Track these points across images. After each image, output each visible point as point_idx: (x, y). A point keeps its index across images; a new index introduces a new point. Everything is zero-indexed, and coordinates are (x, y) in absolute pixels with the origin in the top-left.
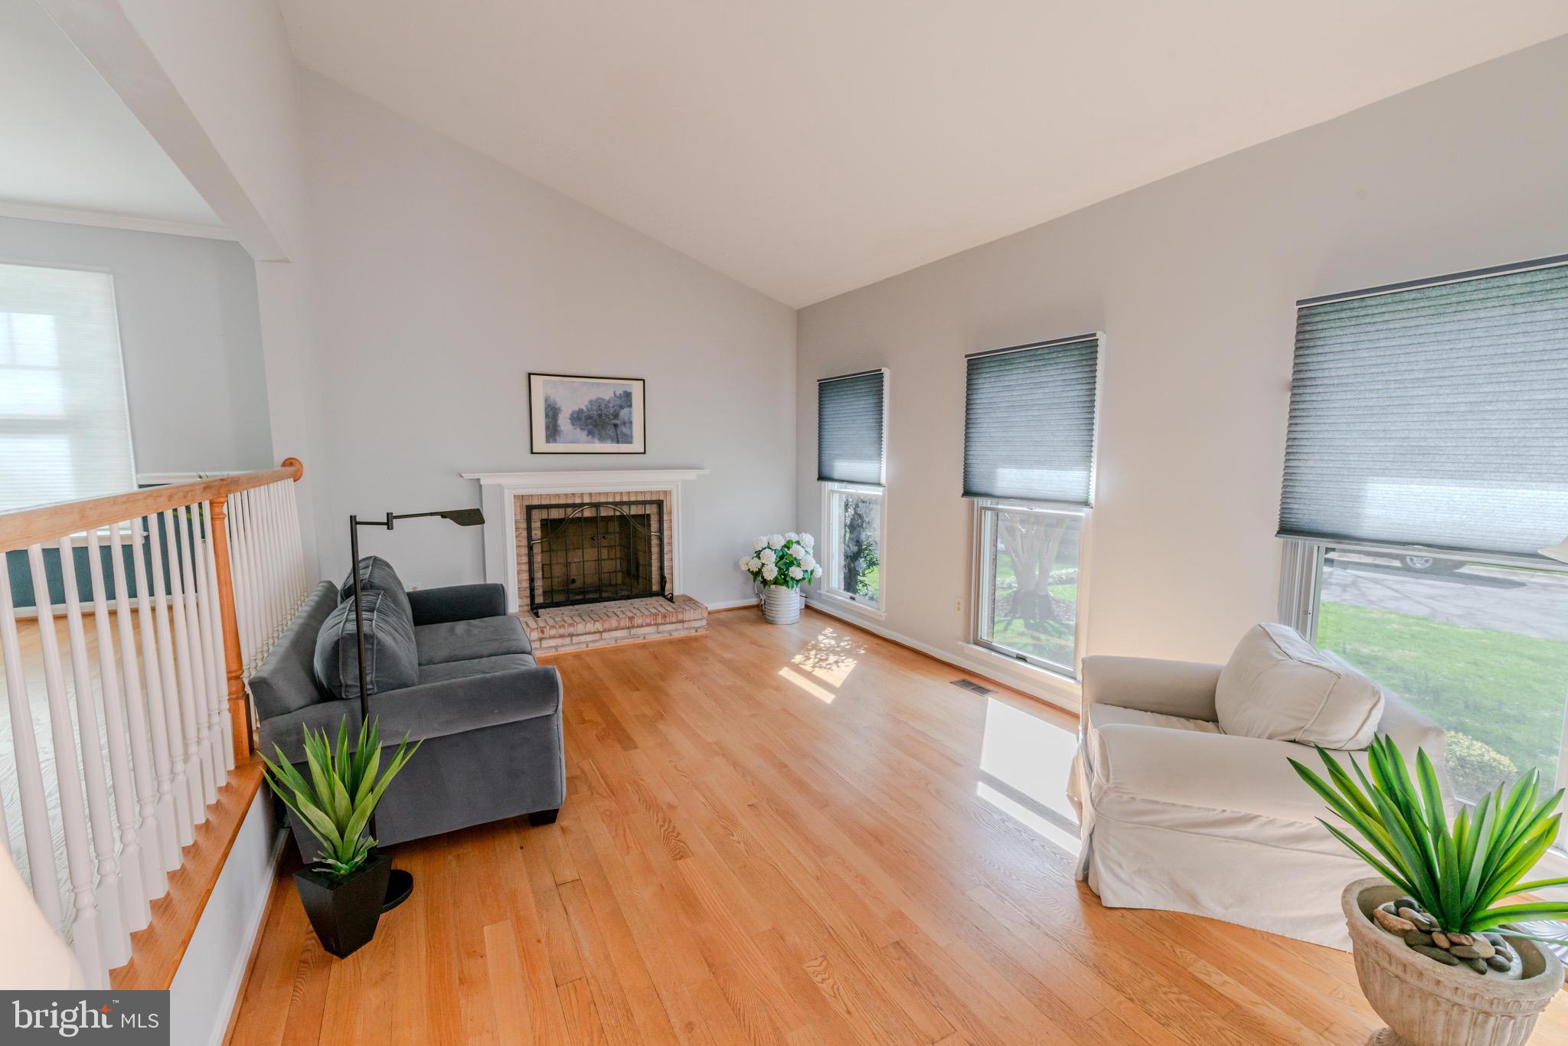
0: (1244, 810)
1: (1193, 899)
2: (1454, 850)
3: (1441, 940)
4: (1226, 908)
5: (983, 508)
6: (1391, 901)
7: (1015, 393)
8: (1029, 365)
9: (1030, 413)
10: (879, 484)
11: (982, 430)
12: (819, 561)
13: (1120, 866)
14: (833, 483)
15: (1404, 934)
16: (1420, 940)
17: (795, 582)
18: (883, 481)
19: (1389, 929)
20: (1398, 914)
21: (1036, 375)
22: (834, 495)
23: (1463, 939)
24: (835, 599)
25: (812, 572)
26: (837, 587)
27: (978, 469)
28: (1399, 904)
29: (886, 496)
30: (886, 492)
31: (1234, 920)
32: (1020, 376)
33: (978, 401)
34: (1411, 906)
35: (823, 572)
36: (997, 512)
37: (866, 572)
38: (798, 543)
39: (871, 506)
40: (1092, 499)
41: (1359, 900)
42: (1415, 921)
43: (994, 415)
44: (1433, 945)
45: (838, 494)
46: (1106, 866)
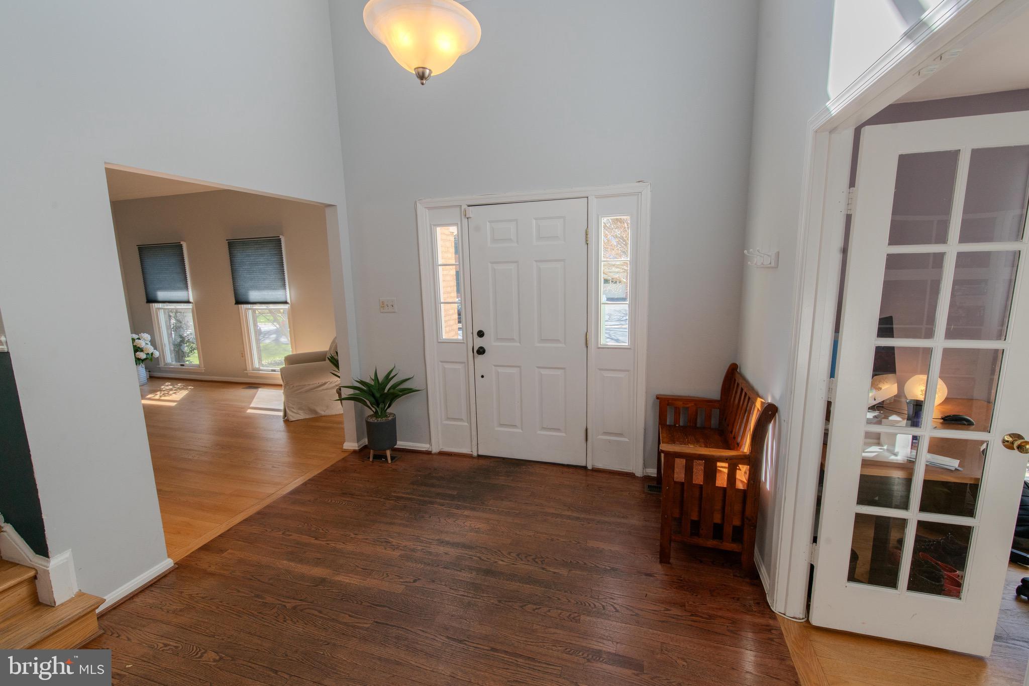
0: (324, 381)
1: (315, 412)
4: (325, 412)
5: (246, 309)
7: (252, 258)
8: (255, 246)
9: (260, 267)
10: (188, 302)
11: (240, 274)
12: (155, 348)
13: (293, 408)
14: (158, 304)
17: (141, 361)
18: (191, 300)
21: (259, 251)
22: (160, 310)
24: (170, 368)
25: (152, 354)
26: (170, 362)
27: (241, 291)
29: (195, 308)
30: (195, 306)
31: (328, 414)
32: (253, 251)
33: (236, 261)
35: (160, 354)
36: (254, 311)
37: (190, 354)
38: (139, 339)
39: (185, 314)
40: (289, 301)
43: (244, 267)
45: (162, 310)
46: (289, 410)
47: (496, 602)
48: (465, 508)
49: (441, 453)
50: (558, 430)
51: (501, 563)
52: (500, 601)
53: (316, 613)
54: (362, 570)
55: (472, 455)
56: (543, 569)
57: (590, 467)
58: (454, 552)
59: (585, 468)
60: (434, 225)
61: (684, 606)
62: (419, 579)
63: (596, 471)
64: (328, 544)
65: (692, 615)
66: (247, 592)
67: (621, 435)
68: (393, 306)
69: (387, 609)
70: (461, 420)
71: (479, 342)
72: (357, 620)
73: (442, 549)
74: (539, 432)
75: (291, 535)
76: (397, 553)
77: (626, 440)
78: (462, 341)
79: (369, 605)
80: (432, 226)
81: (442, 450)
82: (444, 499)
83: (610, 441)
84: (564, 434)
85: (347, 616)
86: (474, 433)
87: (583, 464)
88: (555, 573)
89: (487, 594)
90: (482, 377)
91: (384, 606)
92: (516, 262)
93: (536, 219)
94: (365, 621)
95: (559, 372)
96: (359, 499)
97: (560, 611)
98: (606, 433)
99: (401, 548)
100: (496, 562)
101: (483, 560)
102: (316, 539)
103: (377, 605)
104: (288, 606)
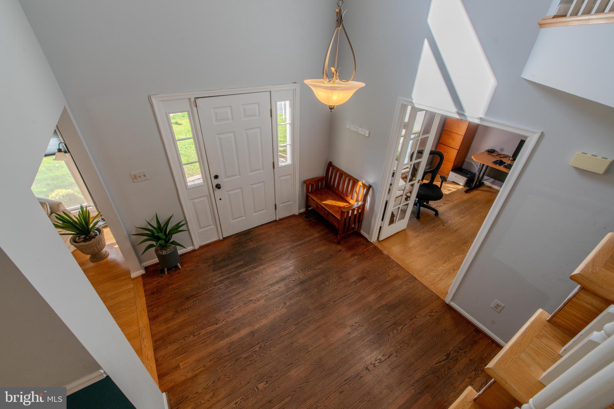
2: (80, 224)
3: (88, 238)
6: (77, 238)
15: (83, 241)
16: (85, 240)
19: (80, 242)
20: (80, 239)
23: (90, 235)
28: (79, 237)
34: (81, 236)
41: (73, 241)
42: (83, 238)
44: (87, 239)
47: (317, 289)
48: (257, 266)
49: (201, 247)
50: (263, 210)
51: (301, 277)
52: (318, 288)
53: (271, 341)
54: (260, 317)
55: (220, 239)
56: (315, 269)
57: (278, 219)
58: (282, 285)
59: (276, 221)
60: (168, 113)
61: (356, 254)
62: (285, 302)
63: (281, 220)
64: (226, 321)
65: (360, 255)
66: (229, 363)
67: (289, 201)
68: (145, 176)
69: (291, 319)
70: (210, 225)
71: (216, 182)
72: (288, 330)
73: (276, 287)
74: (254, 214)
75: (200, 333)
76: (262, 302)
77: (291, 202)
78: (204, 184)
79: (284, 323)
80: (168, 114)
81: (201, 245)
82: (243, 268)
83: (284, 206)
84: (265, 211)
85: (283, 332)
86: (219, 229)
87: (275, 219)
88: (319, 268)
89: (312, 289)
90: (220, 199)
91: (289, 319)
92: (234, 132)
93: (242, 105)
94: (291, 328)
95: (261, 184)
96: (200, 295)
97: (335, 278)
98: (282, 203)
99: (260, 298)
100: (299, 278)
101: (294, 280)
102: (217, 324)
103: (286, 321)
104: (256, 349)
